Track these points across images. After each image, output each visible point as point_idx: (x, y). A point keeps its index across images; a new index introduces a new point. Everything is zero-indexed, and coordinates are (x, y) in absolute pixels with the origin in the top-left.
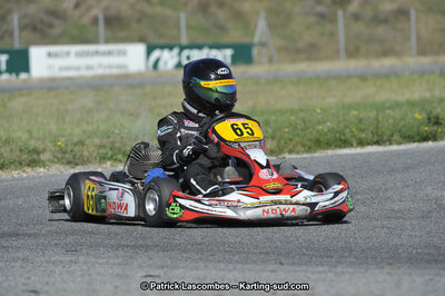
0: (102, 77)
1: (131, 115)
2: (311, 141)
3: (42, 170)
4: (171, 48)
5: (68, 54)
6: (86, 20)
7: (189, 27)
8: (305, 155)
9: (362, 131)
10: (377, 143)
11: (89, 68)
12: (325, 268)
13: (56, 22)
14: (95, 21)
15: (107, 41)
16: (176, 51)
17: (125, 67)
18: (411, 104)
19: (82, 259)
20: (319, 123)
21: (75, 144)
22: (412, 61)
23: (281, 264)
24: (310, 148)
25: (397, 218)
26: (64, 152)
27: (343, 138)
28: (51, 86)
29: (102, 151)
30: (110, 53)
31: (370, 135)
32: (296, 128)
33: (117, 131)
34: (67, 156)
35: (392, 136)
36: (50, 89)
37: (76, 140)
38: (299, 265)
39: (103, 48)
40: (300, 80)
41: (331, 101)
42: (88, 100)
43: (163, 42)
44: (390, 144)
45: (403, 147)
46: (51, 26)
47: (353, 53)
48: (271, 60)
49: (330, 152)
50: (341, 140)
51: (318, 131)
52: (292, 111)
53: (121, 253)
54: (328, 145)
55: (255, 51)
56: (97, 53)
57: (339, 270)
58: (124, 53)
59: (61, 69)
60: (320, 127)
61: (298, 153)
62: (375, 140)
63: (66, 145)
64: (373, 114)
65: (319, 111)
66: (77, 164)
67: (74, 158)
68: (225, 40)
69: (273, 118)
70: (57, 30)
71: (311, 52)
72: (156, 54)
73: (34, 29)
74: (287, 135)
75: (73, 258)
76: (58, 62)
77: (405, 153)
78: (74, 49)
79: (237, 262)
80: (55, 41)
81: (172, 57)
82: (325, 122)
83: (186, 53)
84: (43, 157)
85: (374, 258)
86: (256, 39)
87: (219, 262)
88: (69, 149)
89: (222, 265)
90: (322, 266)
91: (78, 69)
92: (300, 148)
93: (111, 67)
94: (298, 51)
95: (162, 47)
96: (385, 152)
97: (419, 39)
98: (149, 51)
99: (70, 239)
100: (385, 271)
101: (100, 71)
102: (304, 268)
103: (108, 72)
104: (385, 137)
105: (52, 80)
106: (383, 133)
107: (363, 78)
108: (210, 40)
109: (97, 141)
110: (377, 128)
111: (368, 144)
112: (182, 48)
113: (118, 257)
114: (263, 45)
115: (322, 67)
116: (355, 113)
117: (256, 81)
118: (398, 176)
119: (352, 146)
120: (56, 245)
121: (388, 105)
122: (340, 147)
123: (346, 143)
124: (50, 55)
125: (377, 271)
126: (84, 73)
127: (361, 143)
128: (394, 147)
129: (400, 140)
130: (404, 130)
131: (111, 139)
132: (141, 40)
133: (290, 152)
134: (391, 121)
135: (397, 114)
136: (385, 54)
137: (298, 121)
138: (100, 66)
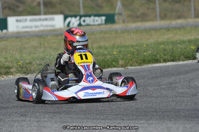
0: (42, 31)
1: (55, 49)
2: (141, 60)
3: (11, 76)
4: (75, 16)
5: (26, 20)
6: (35, 4)
7: (84, 7)
8: (138, 67)
9: (165, 55)
10: (173, 61)
11: (36, 27)
12: (144, 121)
13: (20, 5)
14: (39, 4)
15: (45, 14)
16: (78, 18)
17: (53, 26)
18: (190, 41)
19: (28, 119)
20: (145, 51)
21: (28, 64)
22: (191, 21)
23: (123, 119)
24: (140, 64)
25: (180, 96)
26: (22, 68)
27: (156, 58)
28: (18, 36)
29: (40, 67)
30: (46, 19)
31: (169, 57)
32: (134, 54)
33: (48, 57)
34: (23, 69)
35: (180, 57)
36: (17, 37)
37: (28, 62)
38: (132, 120)
39: (43, 17)
40: (137, 31)
41: (152, 41)
42: (35, 43)
43: (72, 13)
44: (179, 61)
45: (185, 62)
46: (18, 7)
47: (163, 17)
48: (124, 22)
49: (150, 65)
50: (155, 60)
51: (144, 55)
52: (132, 46)
53: (47, 116)
54: (149, 62)
55: (116, 18)
56: (40, 20)
57: (151, 122)
58: (53, 19)
59: (23, 27)
60: (145, 54)
61: (135, 66)
62: (172, 59)
63: (23, 64)
64: (171, 47)
65: (145, 46)
66: (28, 74)
67: (27, 70)
68: (102, 12)
69: (123, 49)
70: (21, 9)
71: (143, 17)
72: (69, 20)
73: (10, 9)
74: (129, 58)
75: (24, 119)
76: (21, 24)
77: (186, 65)
78: (29, 18)
79: (102, 119)
80: (20, 14)
81: (76, 21)
82: (148, 51)
83: (83, 19)
84: (12, 70)
85: (168, 116)
86: (117, 11)
87: (94, 119)
88: (24, 66)
89: (95, 121)
90: (143, 120)
91: (31, 27)
92: (135, 64)
93: (47, 26)
94: (137, 17)
95: (71, 16)
96: (176, 65)
97: (195, 10)
98: (65, 18)
99: (23, 110)
100: (172, 122)
101: (42, 28)
102: (134, 121)
103: (45, 28)
104: (177, 58)
105: (18, 33)
106: (175, 56)
107: (168, 29)
108: (94, 13)
109: (38, 62)
110: (173, 53)
111: (168, 61)
112: (81, 17)
113: (45, 118)
114: (120, 14)
115: (148, 24)
116: (163, 46)
117: (116, 32)
118: (182, 76)
119: (160, 62)
120: (16, 112)
121: (179, 42)
122: (155, 63)
123: (157, 61)
124: (17, 21)
125: (168, 122)
126: (34, 29)
127: (165, 61)
128: (181, 63)
129: (184, 59)
130: (186, 54)
131: (45, 61)
132: (61, 13)
133: (131, 66)
134: (180, 50)
135: (183, 46)
136: (179, 18)
137: (135, 51)
138: (42, 25)
